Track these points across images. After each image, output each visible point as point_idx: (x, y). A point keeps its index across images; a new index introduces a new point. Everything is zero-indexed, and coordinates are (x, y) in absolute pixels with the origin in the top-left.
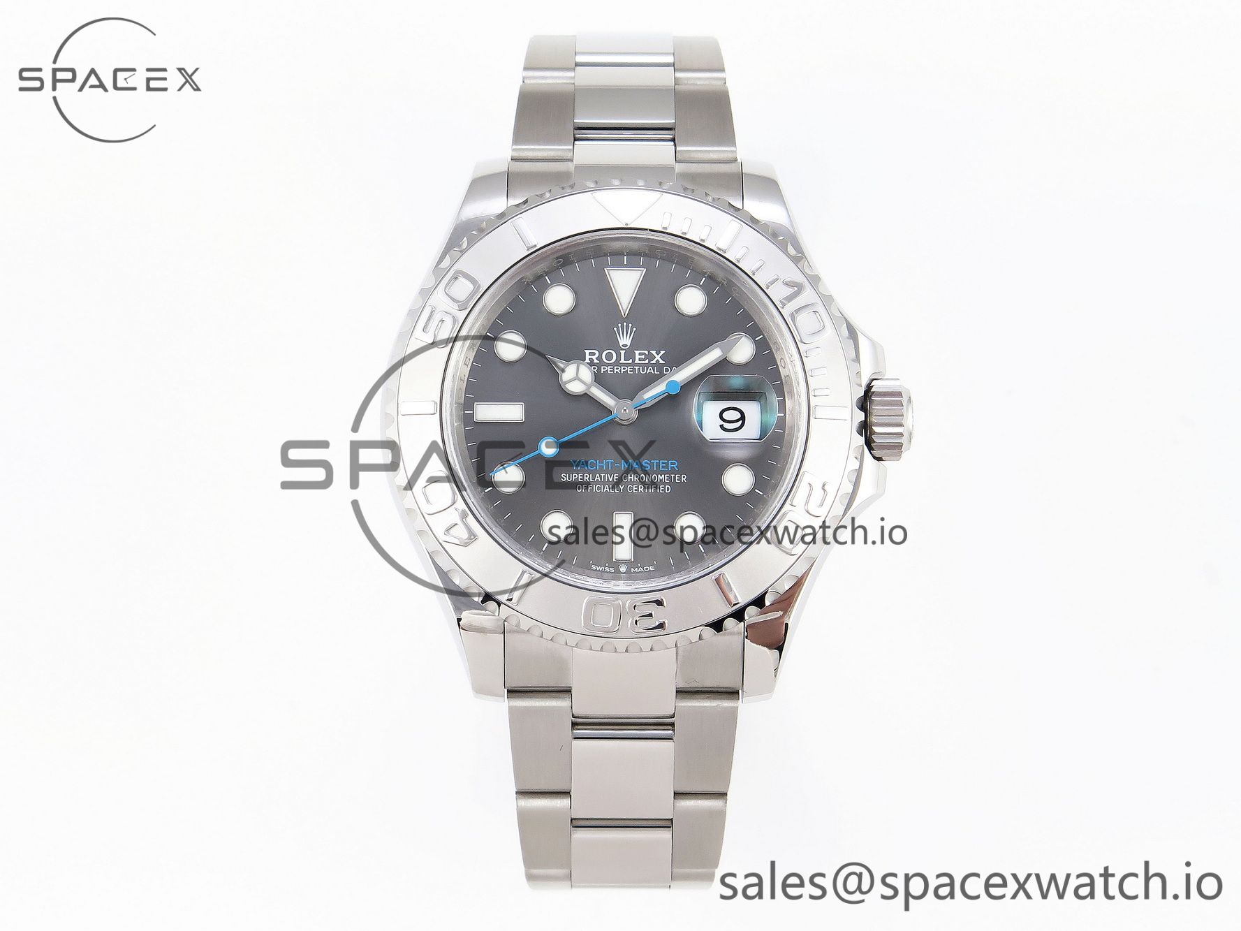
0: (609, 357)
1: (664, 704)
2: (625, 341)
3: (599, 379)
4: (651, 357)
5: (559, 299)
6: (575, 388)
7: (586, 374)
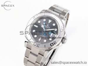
1: (37, 54)
3: (44, 27)
4: (49, 27)
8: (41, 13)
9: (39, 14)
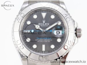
0: (42, 24)
2: (44, 22)
3: (40, 27)
4: (47, 24)
5: (35, 17)
6: (37, 28)
7: (39, 26)
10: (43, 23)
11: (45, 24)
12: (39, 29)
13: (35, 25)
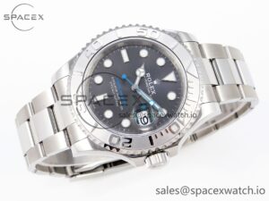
0: (149, 80)
2: (155, 82)
4: (153, 90)
6: (138, 73)
7: (143, 74)
8: (170, 34)
9: (163, 31)
10: (153, 80)
11: (152, 85)
12: (136, 76)
13: (143, 67)
